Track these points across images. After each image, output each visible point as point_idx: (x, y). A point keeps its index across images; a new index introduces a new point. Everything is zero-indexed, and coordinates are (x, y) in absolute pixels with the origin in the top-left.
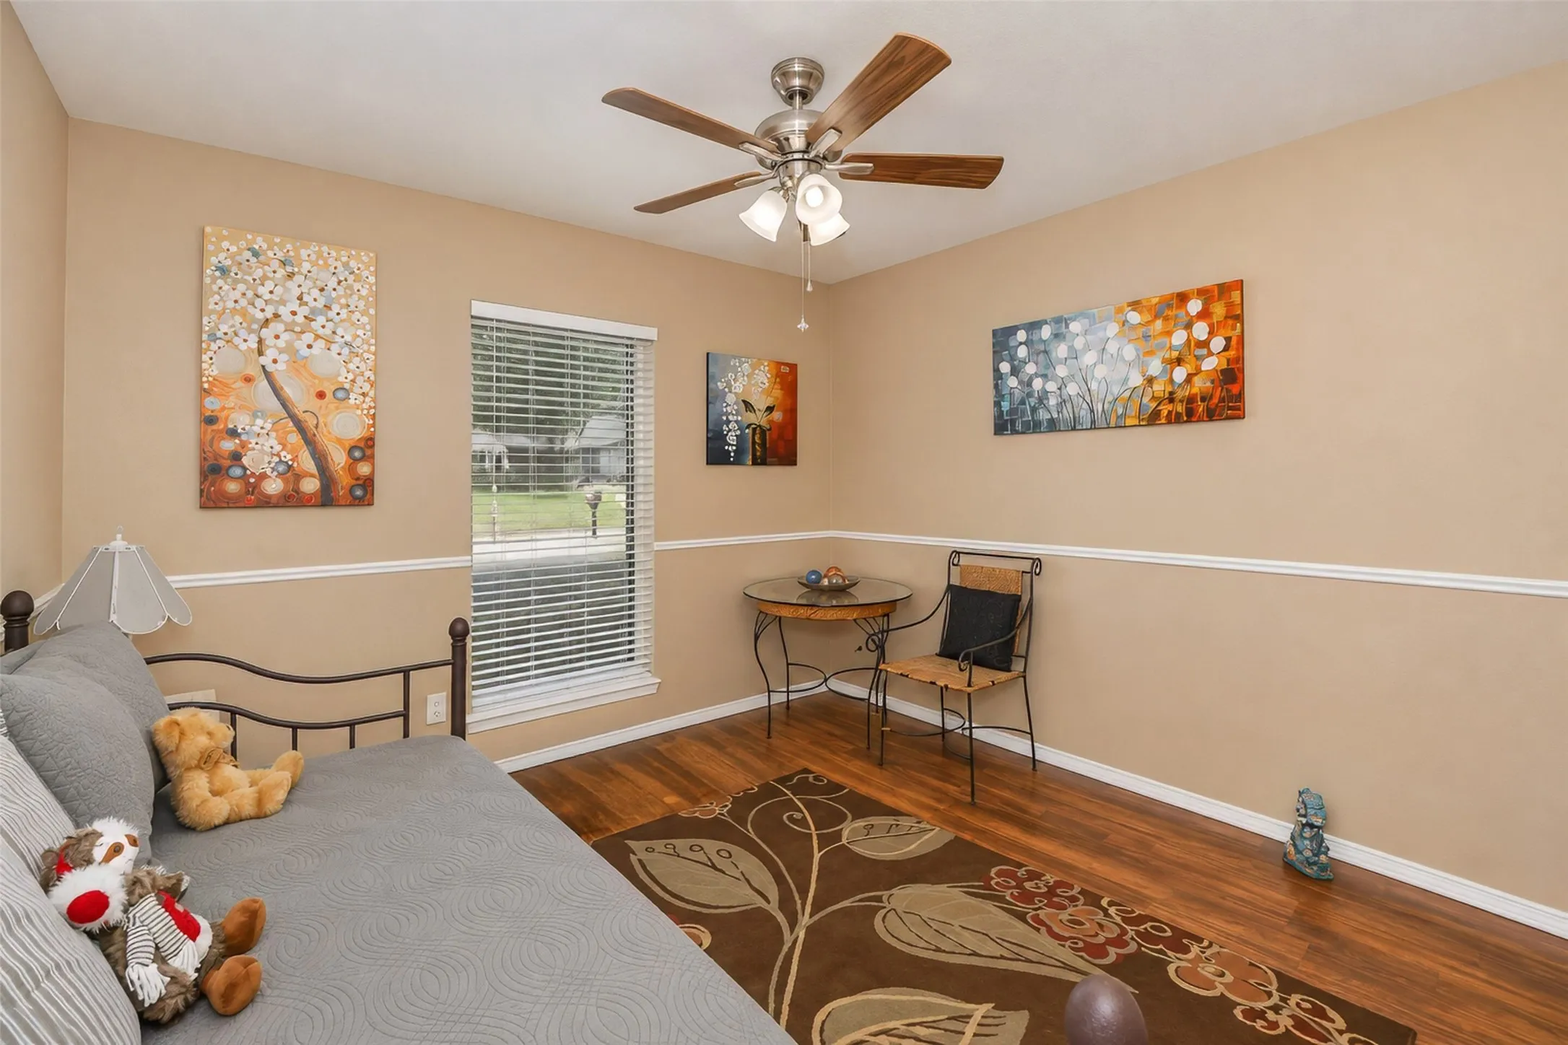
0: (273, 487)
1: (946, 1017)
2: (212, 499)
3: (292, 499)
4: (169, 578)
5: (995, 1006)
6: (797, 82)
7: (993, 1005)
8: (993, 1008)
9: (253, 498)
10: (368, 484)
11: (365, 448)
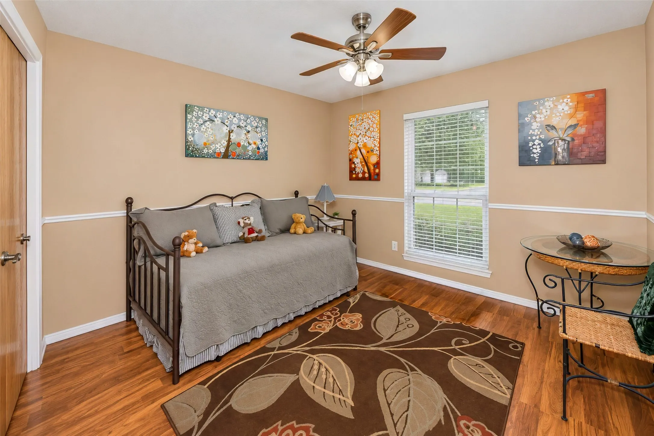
0: (360, 175)
1: (341, 389)
2: (351, 179)
3: (363, 179)
4: (334, 195)
5: (353, 406)
6: (362, 22)
7: (353, 405)
8: (351, 406)
9: (357, 179)
10: (378, 175)
11: (377, 165)
